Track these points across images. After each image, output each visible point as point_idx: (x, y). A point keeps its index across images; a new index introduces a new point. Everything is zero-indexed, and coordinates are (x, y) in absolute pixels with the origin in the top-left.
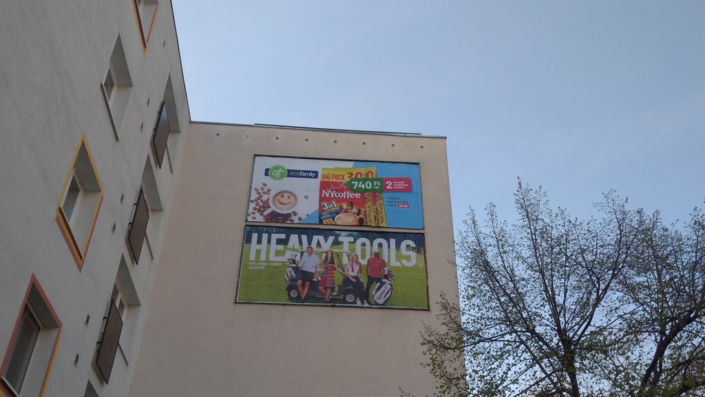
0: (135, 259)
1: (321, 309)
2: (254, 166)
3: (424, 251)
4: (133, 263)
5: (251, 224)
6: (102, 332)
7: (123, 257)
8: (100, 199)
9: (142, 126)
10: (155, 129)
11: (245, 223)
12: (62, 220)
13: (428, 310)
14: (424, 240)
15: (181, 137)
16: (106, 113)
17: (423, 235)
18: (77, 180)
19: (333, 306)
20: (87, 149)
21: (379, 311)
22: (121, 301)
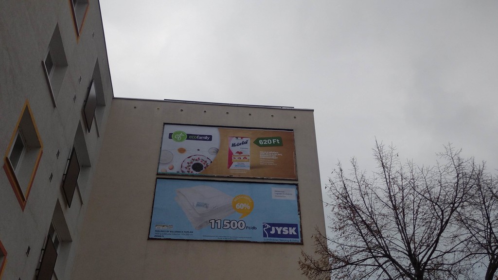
0: (68, 203)
1: (217, 244)
2: (163, 131)
3: (298, 197)
4: (66, 207)
5: (161, 176)
6: (40, 261)
7: (58, 201)
8: (40, 153)
9: (75, 98)
10: (86, 101)
11: (155, 177)
12: (9, 168)
13: (302, 244)
14: (298, 189)
15: (106, 110)
16: (45, 84)
17: (297, 185)
18: (21, 137)
19: (226, 241)
20: (30, 112)
21: (264, 245)
22: (56, 237)
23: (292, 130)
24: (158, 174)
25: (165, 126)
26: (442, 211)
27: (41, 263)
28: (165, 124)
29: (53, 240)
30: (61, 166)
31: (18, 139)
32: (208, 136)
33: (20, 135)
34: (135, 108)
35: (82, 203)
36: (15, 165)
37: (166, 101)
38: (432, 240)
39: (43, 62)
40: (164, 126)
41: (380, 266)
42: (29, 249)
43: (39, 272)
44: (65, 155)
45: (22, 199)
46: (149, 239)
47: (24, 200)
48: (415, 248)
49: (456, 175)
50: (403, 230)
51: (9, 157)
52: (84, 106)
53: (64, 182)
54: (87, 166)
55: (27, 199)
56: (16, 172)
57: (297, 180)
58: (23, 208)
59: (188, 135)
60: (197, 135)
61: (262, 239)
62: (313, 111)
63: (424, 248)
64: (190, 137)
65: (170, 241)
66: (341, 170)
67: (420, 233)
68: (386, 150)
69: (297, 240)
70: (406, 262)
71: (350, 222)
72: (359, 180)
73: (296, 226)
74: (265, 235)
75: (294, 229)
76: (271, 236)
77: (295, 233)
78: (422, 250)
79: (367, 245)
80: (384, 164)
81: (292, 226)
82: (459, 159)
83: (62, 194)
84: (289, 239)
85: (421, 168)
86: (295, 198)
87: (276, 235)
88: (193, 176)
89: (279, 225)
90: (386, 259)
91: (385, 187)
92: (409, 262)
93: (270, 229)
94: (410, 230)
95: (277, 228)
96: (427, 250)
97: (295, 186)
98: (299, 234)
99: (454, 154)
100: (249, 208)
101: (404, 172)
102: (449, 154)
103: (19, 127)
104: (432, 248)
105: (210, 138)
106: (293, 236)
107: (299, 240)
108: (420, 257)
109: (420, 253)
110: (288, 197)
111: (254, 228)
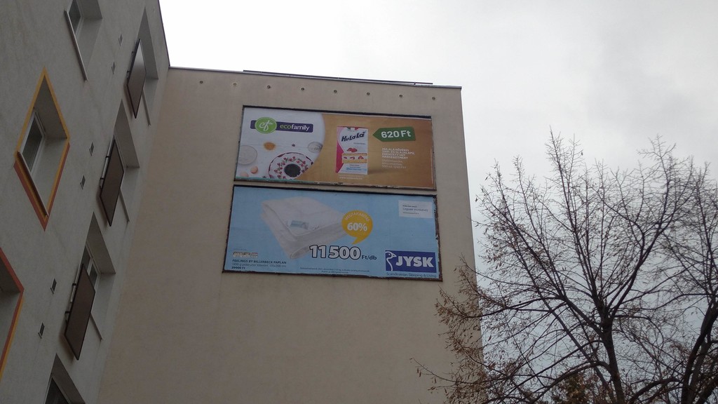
0: (108, 219)
1: (320, 279)
2: (242, 118)
3: (436, 215)
4: (105, 224)
5: (240, 183)
6: (72, 301)
7: (94, 216)
8: (66, 146)
9: (114, 66)
10: (130, 72)
11: (233, 183)
12: (22, 167)
13: (440, 280)
14: (436, 203)
15: (159, 85)
16: (71, 46)
17: (435, 197)
18: (38, 124)
19: (334, 276)
20: (50, 87)
21: (386, 282)
22: (93, 268)
23: (429, 117)
24: (235, 180)
25: (245, 109)
26: (643, 234)
27: (73, 303)
28: (244, 107)
29: (89, 271)
30: (97, 166)
31: (34, 126)
32: (307, 125)
33: (37, 121)
34: (201, 82)
35: (128, 220)
36: (31, 163)
37: (246, 73)
38: (627, 276)
39: (65, 13)
40: (243, 110)
41: (551, 311)
42: (55, 283)
43: (69, 316)
44: (103, 150)
45: (42, 213)
46: (224, 271)
47: (45, 214)
48: (602, 287)
49: (666, 182)
50: (585, 261)
51: (21, 152)
52: (128, 79)
53: (101, 189)
54: (134, 167)
55: (49, 213)
56: (32, 173)
57: (435, 190)
58: (44, 225)
59: (279, 124)
60: (291, 124)
61: (385, 274)
62: (460, 88)
63: (615, 286)
64: (281, 126)
65: (253, 275)
66: (499, 175)
67: (610, 265)
68: (565, 146)
69: (434, 274)
70: (587, 306)
71: (509, 249)
72: (525, 189)
73: (432, 255)
74: (388, 268)
75: (430, 259)
76: (396, 268)
77: (431, 266)
78: (611, 290)
79: (533, 281)
80: (562, 167)
81: (427, 255)
82: (671, 159)
83: (100, 206)
84: (422, 274)
85: (615, 172)
86: (431, 216)
87: (404, 268)
88: (286, 183)
89: (409, 254)
90: (560, 302)
91: (561, 199)
92: (593, 306)
93: (396, 260)
94: (595, 262)
95: (406, 258)
96: (619, 289)
97: (432, 199)
98: (437, 267)
99: (664, 151)
100: (366, 229)
101: (590, 178)
102: (657, 151)
103: (34, 108)
104: (627, 287)
105: (310, 128)
106: (428, 269)
107: (436, 275)
108: (609, 299)
109: (609, 294)
110: (423, 215)
111: (373, 258)
